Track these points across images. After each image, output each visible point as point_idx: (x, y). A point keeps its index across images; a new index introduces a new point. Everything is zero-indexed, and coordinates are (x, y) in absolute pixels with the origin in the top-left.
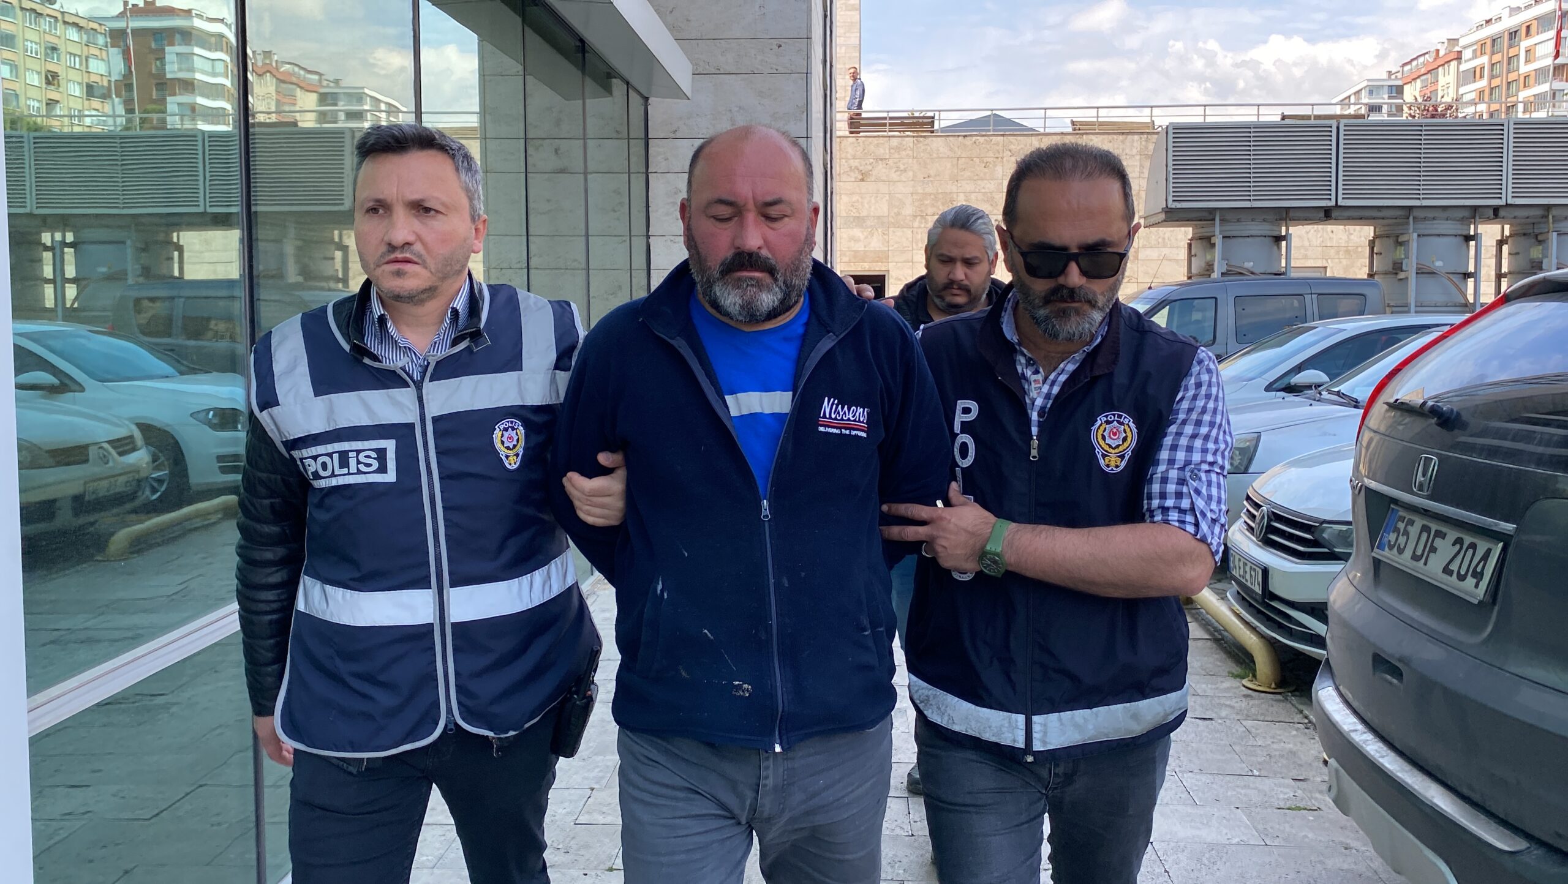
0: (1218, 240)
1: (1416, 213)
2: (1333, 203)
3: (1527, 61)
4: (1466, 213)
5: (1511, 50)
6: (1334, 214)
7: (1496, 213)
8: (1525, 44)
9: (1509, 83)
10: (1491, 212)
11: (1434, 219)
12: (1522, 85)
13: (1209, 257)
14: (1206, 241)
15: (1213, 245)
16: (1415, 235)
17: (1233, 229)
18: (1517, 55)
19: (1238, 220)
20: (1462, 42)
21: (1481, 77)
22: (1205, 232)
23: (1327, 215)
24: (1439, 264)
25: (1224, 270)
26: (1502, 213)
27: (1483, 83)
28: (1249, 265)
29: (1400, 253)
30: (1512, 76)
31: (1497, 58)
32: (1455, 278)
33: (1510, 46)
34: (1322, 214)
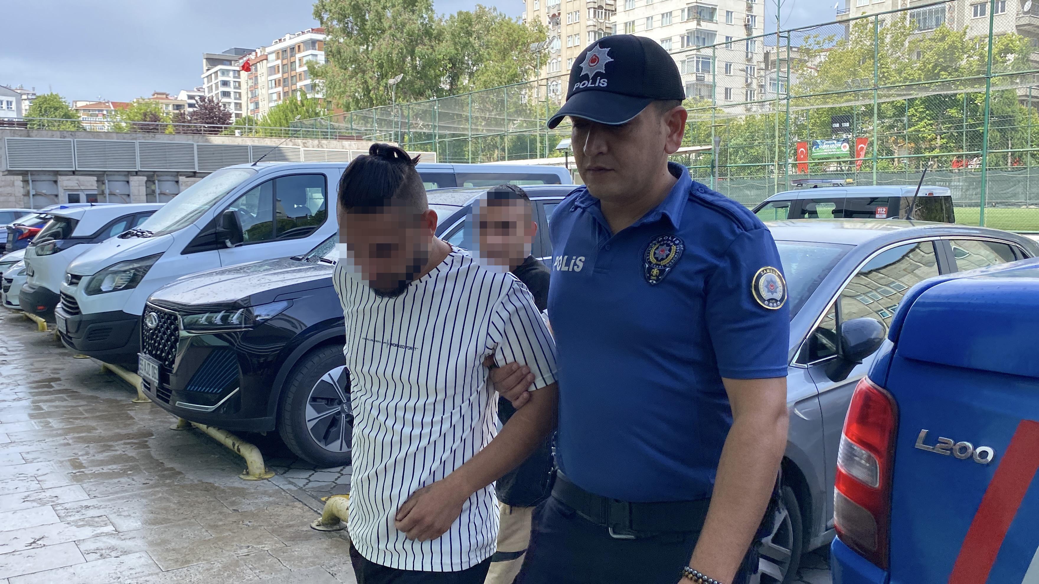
0: (30, 182)
1: (107, 173)
2: (74, 169)
3: (300, 66)
4: (126, 173)
5: (292, 58)
6: (76, 173)
7: (137, 173)
8: (298, 56)
9: (292, 77)
10: (135, 173)
11: (114, 175)
12: (298, 79)
13: (28, 188)
14: (26, 182)
15: (29, 184)
16: (107, 181)
17: (36, 177)
18: (295, 62)
19: (38, 175)
20: (268, 50)
21: (279, 72)
22: (26, 178)
23: (74, 173)
24: (118, 191)
25: (34, 193)
26: (139, 173)
27: (279, 76)
28: (44, 191)
29: (103, 187)
30: (293, 73)
31: (285, 62)
32: (123, 196)
33: (291, 56)
34: (72, 173)
